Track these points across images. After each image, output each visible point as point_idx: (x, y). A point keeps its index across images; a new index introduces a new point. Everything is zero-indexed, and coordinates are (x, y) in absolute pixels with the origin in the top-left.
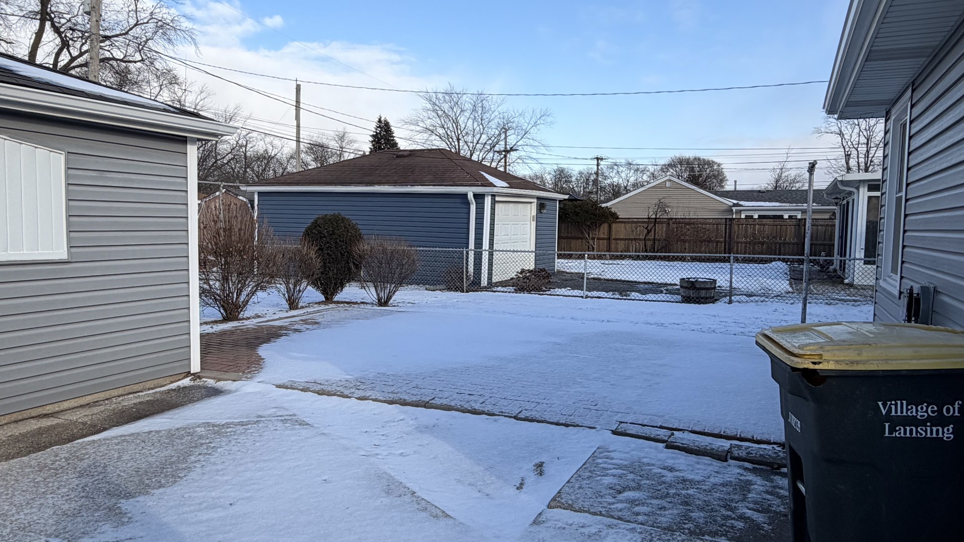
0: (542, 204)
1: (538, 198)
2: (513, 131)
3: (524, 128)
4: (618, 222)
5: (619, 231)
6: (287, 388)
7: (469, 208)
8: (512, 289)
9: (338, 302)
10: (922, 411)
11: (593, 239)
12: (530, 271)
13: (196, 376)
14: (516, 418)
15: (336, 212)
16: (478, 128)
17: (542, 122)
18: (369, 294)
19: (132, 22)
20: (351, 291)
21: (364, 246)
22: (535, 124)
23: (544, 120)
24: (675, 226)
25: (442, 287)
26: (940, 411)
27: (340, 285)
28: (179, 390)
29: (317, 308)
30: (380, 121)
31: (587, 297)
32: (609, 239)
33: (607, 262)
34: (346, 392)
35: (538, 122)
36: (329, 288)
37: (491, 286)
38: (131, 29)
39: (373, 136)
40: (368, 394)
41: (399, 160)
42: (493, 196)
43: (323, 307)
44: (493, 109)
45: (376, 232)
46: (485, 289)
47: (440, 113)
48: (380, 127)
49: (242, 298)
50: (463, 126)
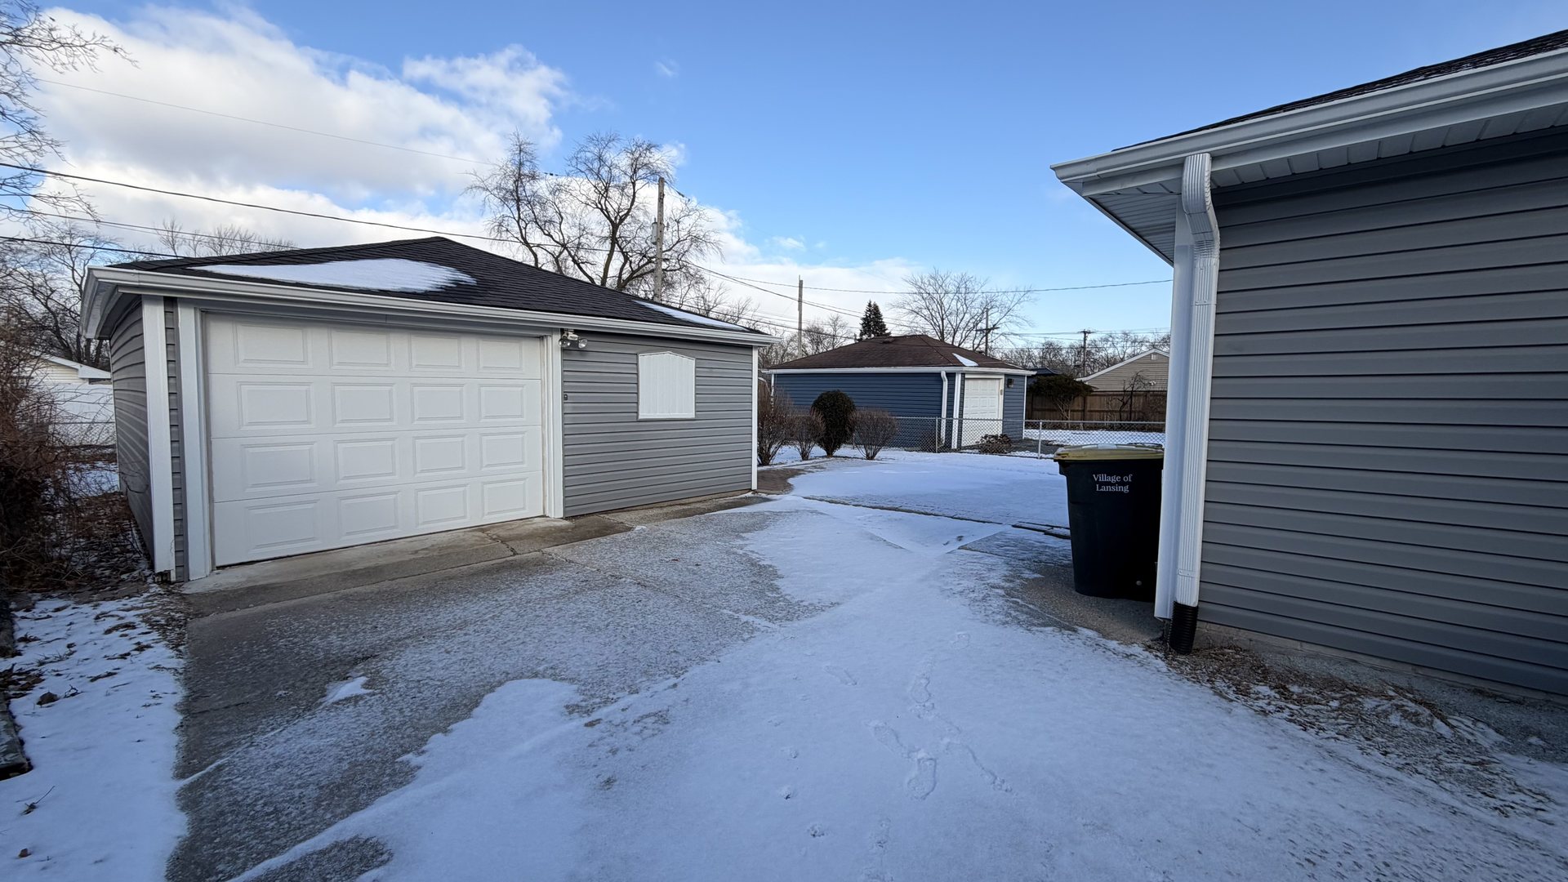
0: (1009, 380)
1: (1006, 375)
2: (996, 309)
3: (1007, 306)
4: (1093, 395)
5: (1094, 403)
6: (810, 499)
7: (942, 385)
8: (977, 451)
9: (836, 457)
10: (1114, 479)
11: (1067, 411)
12: (995, 437)
13: (755, 492)
14: (952, 517)
15: (836, 389)
16: (961, 309)
17: (1026, 299)
18: (861, 452)
19: (675, 240)
20: (844, 450)
21: (856, 415)
22: (1019, 302)
23: (1028, 297)
24: (1151, 398)
25: (918, 448)
26: (1122, 479)
27: (837, 445)
28: (746, 498)
29: (821, 460)
30: (870, 305)
31: (1041, 458)
32: (1084, 411)
33: (1078, 432)
34: (846, 502)
35: (1022, 299)
36: (830, 447)
37: (960, 449)
38: (674, 246)
39: (863, 319)
40: (860, 503)
41: (885, 345)
42: (963, 374)
43: (826, 459)
44: (976, 289)
45: (866, 405)
46: (955, 451)
47: (925, 295)
48: (870, 310)
49: (772, 450)
50: (947, 307)
